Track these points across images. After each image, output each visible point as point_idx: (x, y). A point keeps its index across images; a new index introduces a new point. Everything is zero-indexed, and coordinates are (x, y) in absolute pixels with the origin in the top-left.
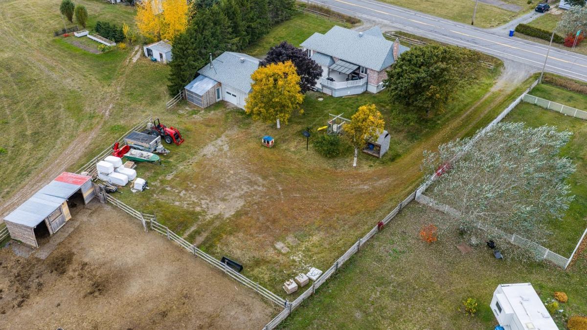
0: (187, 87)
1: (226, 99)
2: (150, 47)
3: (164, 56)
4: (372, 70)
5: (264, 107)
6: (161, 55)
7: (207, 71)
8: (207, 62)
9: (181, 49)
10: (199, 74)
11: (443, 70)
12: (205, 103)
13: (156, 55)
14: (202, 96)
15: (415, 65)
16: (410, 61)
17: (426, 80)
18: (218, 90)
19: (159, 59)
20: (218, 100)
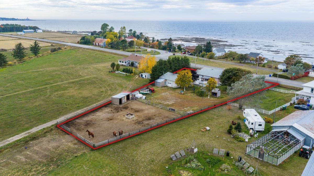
0: (156, 81)
1: (168, 85)
2: (142, 74)
3: (147, 76)
4: (216, 78)
5: (181, 82)
6: (146, 76)
7: (162, 77)
8: (162, 74)
9: (155, 69)
10: (159, 78)
11: (237, 73)
12: (161, 85)
13: (144, 76)
14: (160, 83)
15: (228, 72)
16: (227, 71)
17: (231, 75)
18: (165, 82)
19: (145, 77)
20: (165, 85)
